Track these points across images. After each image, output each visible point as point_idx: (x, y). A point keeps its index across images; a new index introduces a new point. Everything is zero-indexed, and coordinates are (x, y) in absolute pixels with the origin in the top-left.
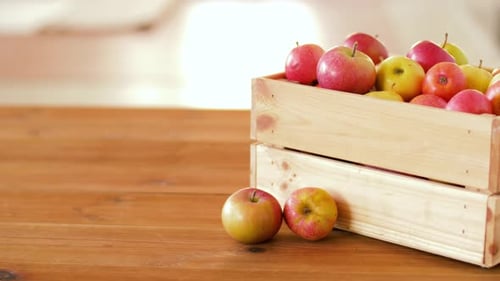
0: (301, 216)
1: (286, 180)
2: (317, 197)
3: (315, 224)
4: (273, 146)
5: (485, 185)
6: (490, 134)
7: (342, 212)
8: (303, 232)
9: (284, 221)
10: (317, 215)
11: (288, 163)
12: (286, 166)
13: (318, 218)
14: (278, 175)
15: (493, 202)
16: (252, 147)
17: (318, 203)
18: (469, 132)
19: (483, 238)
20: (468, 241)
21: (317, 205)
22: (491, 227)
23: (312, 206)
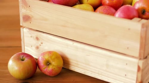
0: (46, 66)
1: (38, 45)
2: (53, 57)
3: (52, 70)
4: (31, 29)
5: (137, 55)
6: (140, 31)
7: (65, 61)
8: (47, 73)
9: (38, 68)
10: (54, 66)
11: (38, 37)
12: (37, 39)
13: (54, 67)
14: (34, 42)
15: (141, 63)
16: (21, 29)
17: (54, 60)
18: (129, 29)
19: (135, 79)
20: (127, 79)
21: (53, 61)
22: (140, 75)
23: (51, 61)
